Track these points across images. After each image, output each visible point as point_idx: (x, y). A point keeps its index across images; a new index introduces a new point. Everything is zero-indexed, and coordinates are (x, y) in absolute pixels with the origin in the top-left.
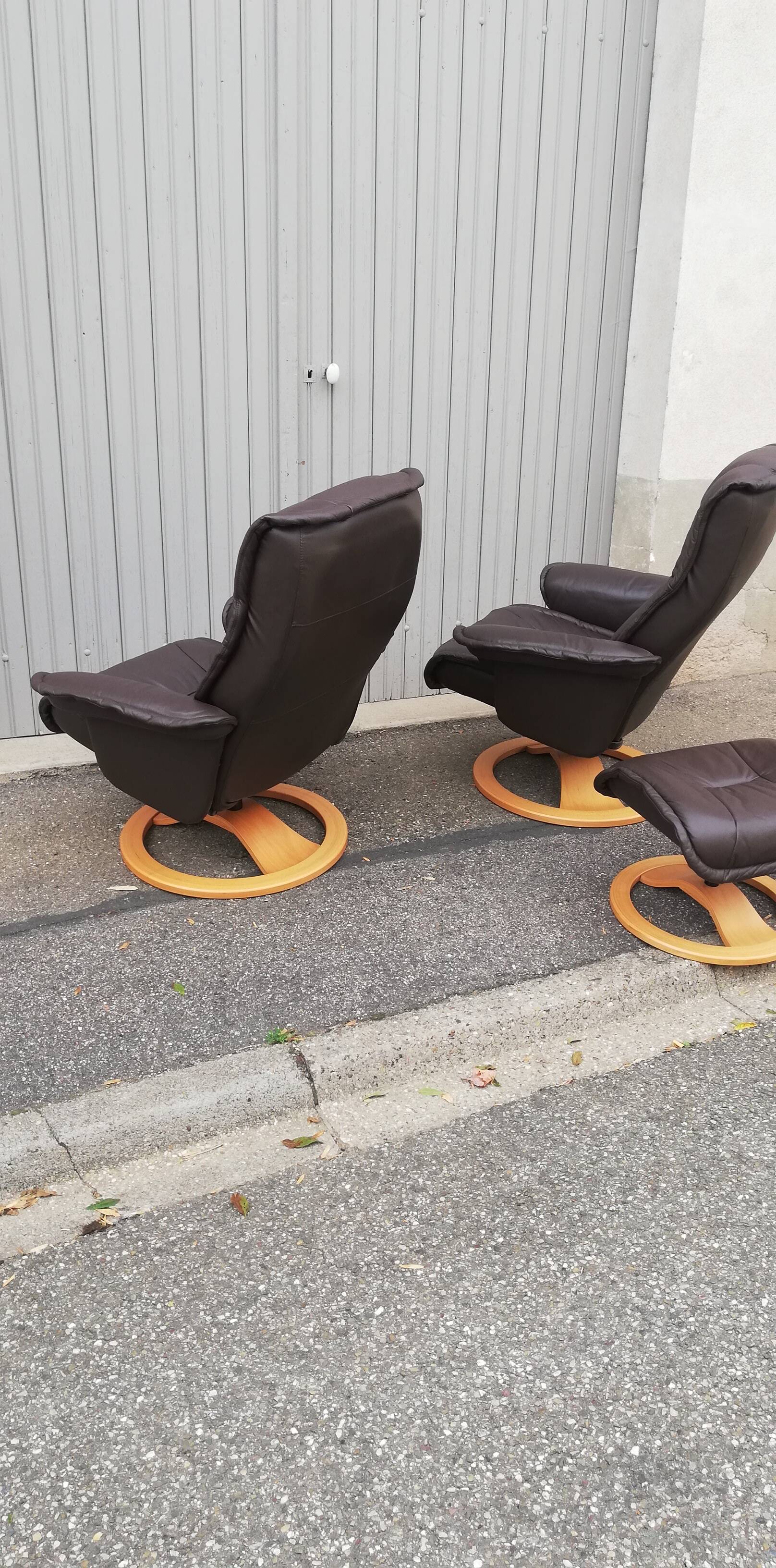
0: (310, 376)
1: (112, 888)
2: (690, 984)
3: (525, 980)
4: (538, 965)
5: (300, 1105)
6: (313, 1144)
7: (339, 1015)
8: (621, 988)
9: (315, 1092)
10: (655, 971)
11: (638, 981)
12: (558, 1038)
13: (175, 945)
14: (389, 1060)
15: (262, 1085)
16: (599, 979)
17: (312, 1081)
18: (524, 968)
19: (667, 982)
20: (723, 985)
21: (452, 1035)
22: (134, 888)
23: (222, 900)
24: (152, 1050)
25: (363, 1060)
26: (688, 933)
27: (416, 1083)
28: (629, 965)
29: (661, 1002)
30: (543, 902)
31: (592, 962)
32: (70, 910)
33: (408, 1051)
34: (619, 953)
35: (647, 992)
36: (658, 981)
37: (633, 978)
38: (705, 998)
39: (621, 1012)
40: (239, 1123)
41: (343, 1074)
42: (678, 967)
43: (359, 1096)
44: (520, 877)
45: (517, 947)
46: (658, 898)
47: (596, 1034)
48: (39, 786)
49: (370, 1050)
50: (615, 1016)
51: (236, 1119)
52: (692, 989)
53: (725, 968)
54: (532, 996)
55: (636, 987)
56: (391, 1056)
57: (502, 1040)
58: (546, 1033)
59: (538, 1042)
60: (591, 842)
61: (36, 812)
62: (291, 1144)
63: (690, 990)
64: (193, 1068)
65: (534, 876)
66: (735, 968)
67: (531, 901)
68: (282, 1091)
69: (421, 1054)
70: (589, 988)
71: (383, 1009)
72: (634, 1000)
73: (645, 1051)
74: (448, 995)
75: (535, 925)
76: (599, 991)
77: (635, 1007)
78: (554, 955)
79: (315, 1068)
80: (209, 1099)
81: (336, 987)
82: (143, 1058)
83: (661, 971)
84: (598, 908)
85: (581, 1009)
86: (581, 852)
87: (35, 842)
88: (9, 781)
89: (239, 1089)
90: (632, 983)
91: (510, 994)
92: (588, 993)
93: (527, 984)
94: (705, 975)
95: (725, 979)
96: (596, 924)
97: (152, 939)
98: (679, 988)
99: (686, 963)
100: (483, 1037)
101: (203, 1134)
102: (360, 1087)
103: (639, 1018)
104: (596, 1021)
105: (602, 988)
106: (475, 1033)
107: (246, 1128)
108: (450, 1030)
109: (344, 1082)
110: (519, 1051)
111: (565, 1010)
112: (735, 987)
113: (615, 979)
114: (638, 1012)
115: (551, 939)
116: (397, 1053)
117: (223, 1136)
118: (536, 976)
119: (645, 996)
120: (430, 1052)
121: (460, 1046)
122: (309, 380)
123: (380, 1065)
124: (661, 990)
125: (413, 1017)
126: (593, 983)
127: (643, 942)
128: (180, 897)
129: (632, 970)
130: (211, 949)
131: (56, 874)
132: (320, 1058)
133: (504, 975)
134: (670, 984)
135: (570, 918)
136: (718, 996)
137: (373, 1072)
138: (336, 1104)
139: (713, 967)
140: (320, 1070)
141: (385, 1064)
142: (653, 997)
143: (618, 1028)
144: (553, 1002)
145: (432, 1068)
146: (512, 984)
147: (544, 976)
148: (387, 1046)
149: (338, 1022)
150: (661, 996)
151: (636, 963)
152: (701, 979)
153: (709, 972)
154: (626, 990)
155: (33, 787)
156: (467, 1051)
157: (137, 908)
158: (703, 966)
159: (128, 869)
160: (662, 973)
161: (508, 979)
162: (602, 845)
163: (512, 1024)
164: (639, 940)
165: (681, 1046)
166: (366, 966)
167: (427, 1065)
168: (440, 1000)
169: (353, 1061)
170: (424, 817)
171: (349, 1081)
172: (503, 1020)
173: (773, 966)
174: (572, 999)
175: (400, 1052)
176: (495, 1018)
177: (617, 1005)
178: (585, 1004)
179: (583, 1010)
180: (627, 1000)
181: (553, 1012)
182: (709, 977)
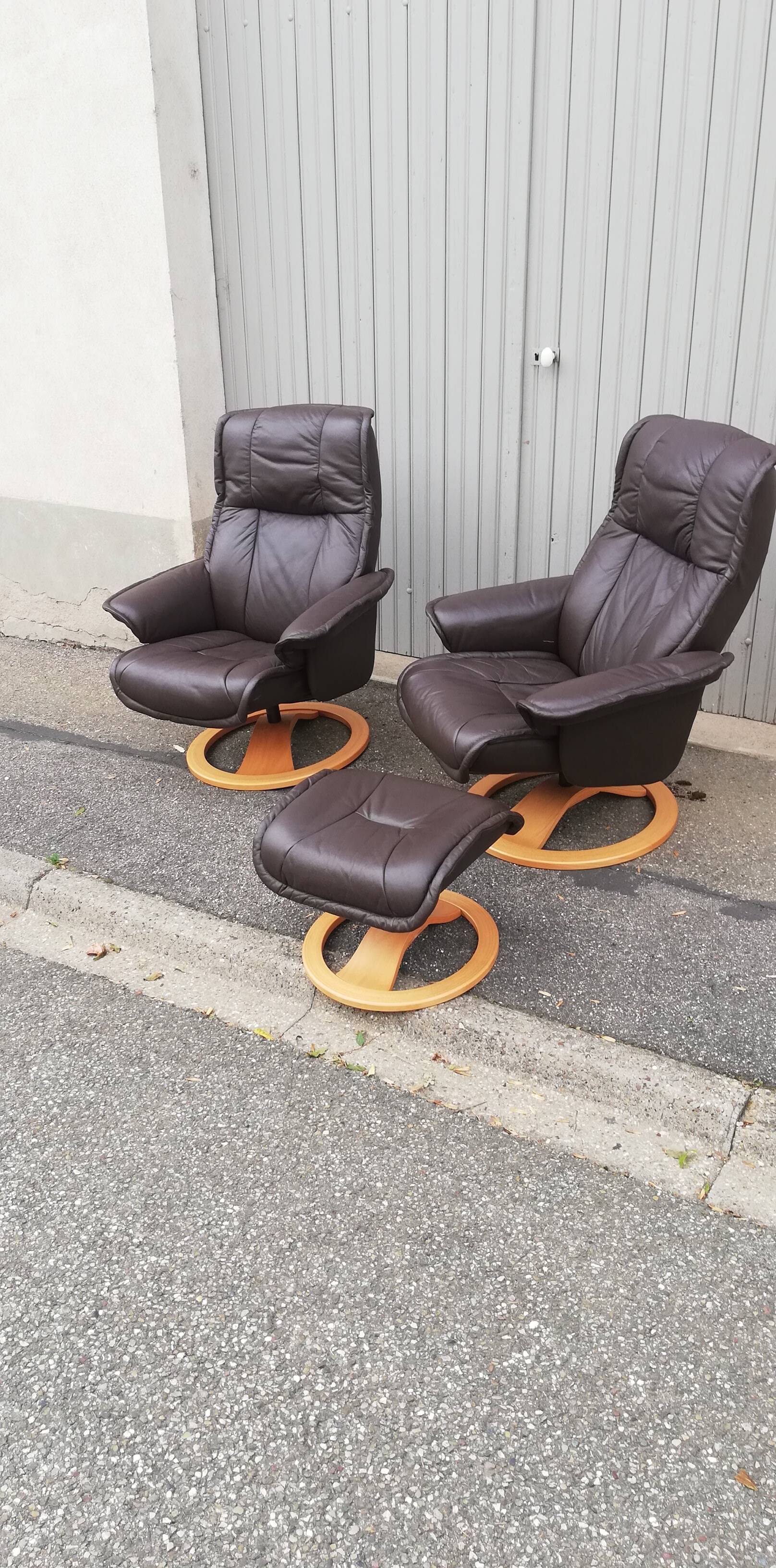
0: (536, 358)
2: (291, 984)
3: (207, 912)
4: (229, 909)
5: (19, 902)
7: (98, 868)
8: (236, 953)
9: (29, 900)
11: (252, 955)
12: (175, 962)
13: (126, 790)
14: (73, 907)
15: (8, 877)
17: (32, 892)
18: (220, 905)
19: (273, 972)
20: (318, 1004)
21: (113, 913)
25: (60, 897)
28: (269, 943)
29: (260, 984)
35: (253, 969)
36: (266, 965)
37: (254, 952)
38: (296, 1004)
39: (227, 972)
41: (46, 898)
42: (288, 964)
43: (48, 918)
47: (199, 975)
49: (67, 891)
50: (220, 971)
52: (290, 990)
53: (324, 996)
54: (186, 922)
55: (247, 959)
56: (74, 904)
57: (140, 938)
58: (170, 952)
59: (162, 955)
63: (285, 988)
68: (14, 888)
69: (90, 915)
71: (118, 878)
72: (241, 969)
74: (156, 893)
77: (239, 974)
81: (127, 854)
90: (246, 954)
91: (181, 914)
93: (199, 914)
94: (305, 994)
98: (280, 982)
100: (130, 927)
102: (50, 913)
103: (236, 986)
104: (206, 966)
105: (225, 945)
106: (126, 922)
108: (118, 909)
110: (148, 953)
111: (189, 943)
112: (327, 1013)
114: (239, 980)
116: (78, 905)
118: (215, 914)
119: (250, 970)
120: (96, 917)
121: (114, 925)
123: (66, 907)
124: (265, 974)
125: (119, 891)
126: (229, 938)
127: (303, 935)
128: (184, 765)
129: (262, 947)
133: (201, 901)
134: (274, 974)
136: (306, 1009)
137: (61, 908)
138: (32, 915)
139: (315, 990)
140: (36, 887)
141: (69, 907)
142: (256, 975)
144: (187, 933)
146: (196, 910)
148: (76, 897)
149: (90, 871)
150: (262, 979)
153: (311, 985)
160: (273, 961)
161: (198, 905)
167: (91, 925)
168: (149, 893)
169: (54, 893)
171: (47, 904)
172: (148, 924)
173: (372, 1017)
174: (201, 938)
175: (80, 905)
176: (144, 920)
177: (227, 964)
178: (205, 948)
179: (201, 952)
180: (235, 965)
181: (181, 939)
182: (308, 990)
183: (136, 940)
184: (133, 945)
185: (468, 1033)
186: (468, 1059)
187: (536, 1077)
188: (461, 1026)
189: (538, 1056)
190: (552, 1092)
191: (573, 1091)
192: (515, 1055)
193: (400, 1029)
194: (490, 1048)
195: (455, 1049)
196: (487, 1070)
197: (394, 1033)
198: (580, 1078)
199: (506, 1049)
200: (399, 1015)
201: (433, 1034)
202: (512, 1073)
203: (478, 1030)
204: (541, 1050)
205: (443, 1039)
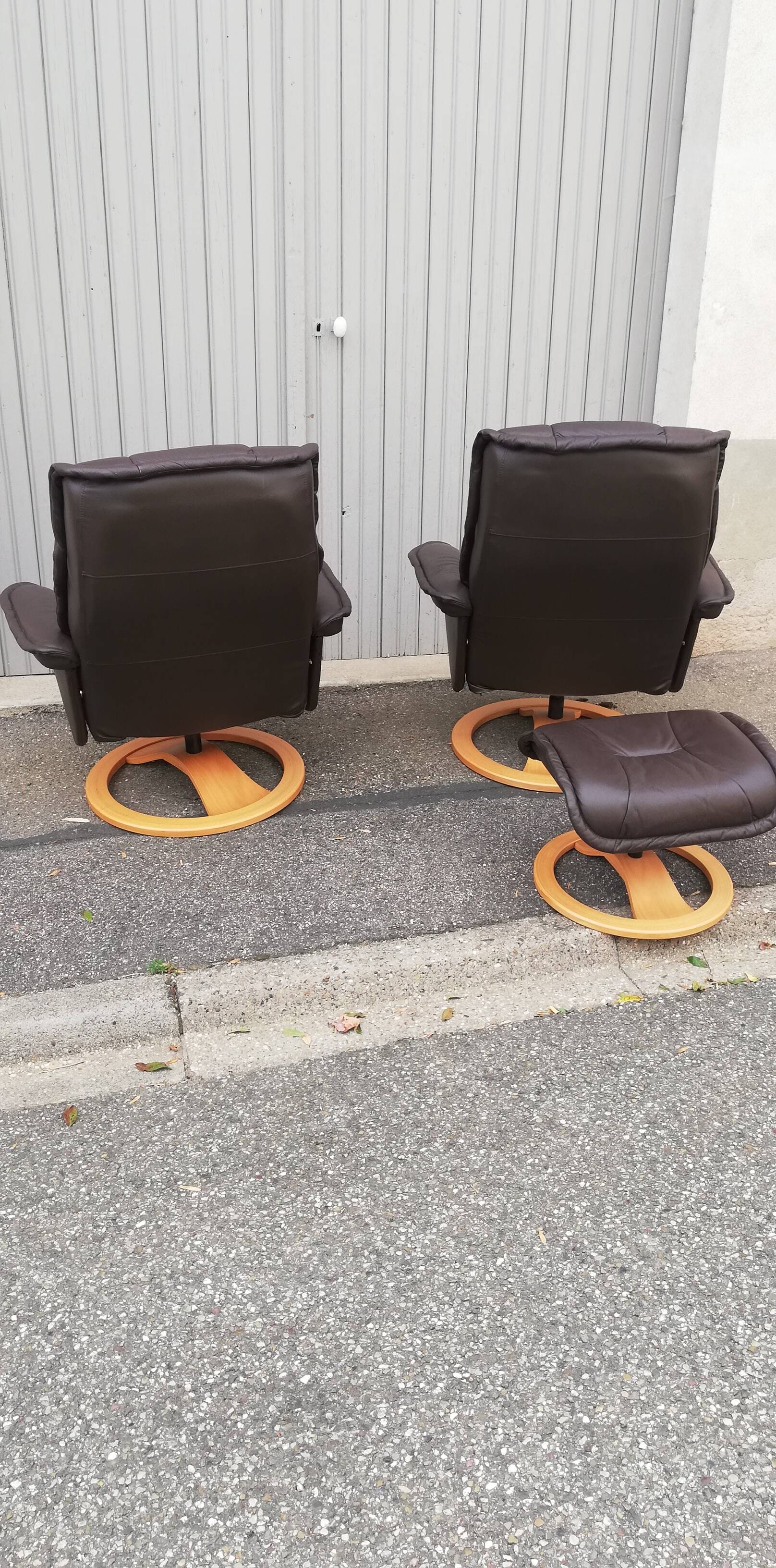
0: (318, 329)
1: (67, 819)
2: (588, 952)
3: (419, 934)
4: (436, 922)
5: (164, 1033)
6: (162, 1069)
7: (225, 953)
8: (512, 950)
9: (180, 1022)
10: (551, 937)
11: (530, 945)
12: (438, 994)
13: (101, 876)
14: (259, 999)
15: (129, 1010)
16: (492, 940)
17: (180, 1011)
18: (422, 923)
19: (563, 949)
21: (326, 980)
22: (86, 821)
23: (161, 838)
24: (42, 969)
25: (233, 996)
26: (603, 903)
27: (284, 1023)
28: (527, 929)
29: (553, 969)
30: (467, 862)
31: (493, 923)
32: (22, 836)
33: (279, 992)
34: (524, 917)
35: (539, 957)
36: (552, 947)
37: (526, 941)
38: (603, 968)
39: (509, 974)
40: (102, 1044)
41: (210, 1008)
42: (576, 935)
43: (224, 1029)
44: (455, 836)
45: (423, 902)
46: (587, 867)
47: (479, 993)
48: (37, 721)
49: (241, 988)
50: (501, 977)
51: (100, 1039)
52: (589, 958)
53: (629, 940)
54: (417, 950)
55: (527, 951)
56: (261, 995)
57: (378, 990)
58: (426, 987)
59: (416, 995)
60: (543, 807)
61: (26, 744)
62: (142, 1067)
63: (587, 959)
64: (73, 989)
65: (468, 837)
66: (640, 941)
67: (456, 860)
68: (148, 1018)
69: (292, 996)
70: (478, 948)
71: (270, 950)
72: (524, 964)
73: (519, 1014)
74: (337, 943)
75: (451, 884)
76: (487, 951)
77: (524, 970)
78: (457, 913)
79: (183, 1000)
80: (76, 1018)
81: (233, 926)
82: (31, 975)
83: (557, 937)
84: (520, 871)
85: (465, 968)
86: (529, 815)
87: (14, 773)
88: (11, 715)
89: (105, 1012)
90: (524, 947)
91: (398, 947)
92: (475, 952)
93: (419, 939)
94: (606, 946)
95: (627, 952)
96: (511, 886)
97: (82, 868)
98: (575, 956)
99: (585, 932)
100: (358, 985)
101: (67, 1050)
102: (227, 1021)
103: (527, 982)
104: (480, 980)
105: (491, 949)
106: (351, 981)
107: (110, 1049)
108: (325, 975)
109: (211, 1015)
110: (395, 1002)
111: (448, 966)
112: (638, 961)
113: (508, 941)
114: (527, 976)
115: (459, 898)
116: (267, 993)
117: (87, 1054)
118: (431, 932)
119: (536, 960)
120: (302, 995)
121: (334, 993)
122: (318, 334)
123: (249, 1003)
124: (555, 956)
125: (295, 960)
126: (485, 943)
127: (551, 908)
128: (124, 832)
129: (528, 934)
130: (131, 882)
131: (23, 803)
132: (191, 991)
133: (398, 928)
134: (566, 951)
135: (488, 879)
136: (616, 967)
137: (241, 1008)
138: (200, 1035)
139: (616, 938)
140: (188, 1002)
141: (255, 1002)
142: (545, 962)
143: (503, 990)
144: (436, 957)
145: (303, 1011)
146: (405, 937)
147: (440, 932)
148: (259, 986)
149: (222, 959)
150: (554, 962)
151: (536, 928)
152: (600, 949)
153: (611, 943)
154: (516, 953)
155: (32, 721)
156: (341, 997)
157: (81, 839)
158: (603, 937)
159: (87, 803)
160: (558, 939)
161: (402, 933)
162: (553, 811)
163: (391, 976)
164: (548, 905)
165: (556, 1012)
166: (269, 909)
167: (298, 1007)
168: (328, 947)
169: (222, 996)
170: (386, 772)
171: (215, 1015)
172: (381, 971)
173: (684, 942)
174: (458, 956)
175: (271, 993)
177: (505, 967)
178: (471, 963)
179: (468, 968)
180: (516, 963)
181: (435, 968)
182: (610, 948)
183: (373, 995)
184: (371, 1002)
188: (766, 911)
193: (715, 940)
195: (770, 932)
197: (711, 947)
200: (711, 931)
201: (746, 930)
205: (756, 929)
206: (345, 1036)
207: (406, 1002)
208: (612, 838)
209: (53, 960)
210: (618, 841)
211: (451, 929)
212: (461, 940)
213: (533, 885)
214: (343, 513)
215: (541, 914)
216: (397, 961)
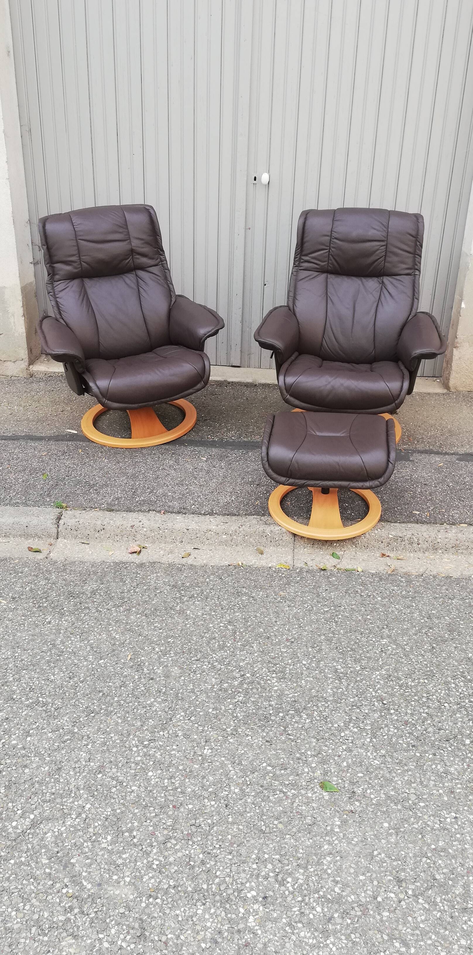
0: (255, 179)
1: (67, 430)
2: (277, 539)
3: (193, 514)
4: (206, 509)
5: (49, 536)
6: (38, 551)
7: (94, 505)
8: (234, 530)
9: (58, 532)
10: (258, 527)
11: (245, 529)
12: (190, 545)
13: (63, 459)
14: (98, 529)
15: (35, 521)
16: (227, 523)
17: (59, 527)
18: (198, 508)
20: (298, 546)
21: (132, 527)
22: (76, 432)
23: (103, 446)
24: (10, 496)
25: (85, 525)
27: (107, 544)
28: (250, 521)
29: (255, 544)
30: (244, 483)
31: (235, 515)
32: (42, 435)
33: (108, 528)
34: (253, 515)
35: (249, 536)
36: (257, 532)
38: (282, 549)
39: (230, 542)
40: (20, 535)
41: (73, 528)
42: (273, 529)
43: (78, 541)
45: (206, 498)
47: (211, 549)
49: (90, 522)
50: (226, 543)
51: (19, 533)
52: (277, 542)
53: (302, 537)
54: (187, 521)
55: (242, 532)
56: (99, 528)
57: (158, 537)
58: (184, 540)
59: (177, 543)
62: (30, 549)
63: (275, 542)
64: (18, 508)
66: (308, 539)
67: (239, 481)
68: (43, 527)
69: (114, 531)
70: (219, 525)
71: (116, 507)
72: (239, 538)
73: (222, 562)
74: (149, 510)
75: (227, 492)
76: (221, 528)
77: (239, 542)
78: (219, 507)
79: (61, 522)
80: (11, 520)
81: (106, 493)
83: (263, 528)
89: (24, 520)
90: (241, 529)
91: (178, 518)
92: (215, 527)
93: (191, 516)
94: (288, 538)
95: (299, 543)
96: (256, 498)
97: (58, 454)
98: (269, 540)
99: (277, 528)
100: (148, 532)
101: (4, 535)
102: (80, 537)
103: (239, 548)
104: (213, 542)
105: (224, 527)
106: (145, 529)
107: (23, 539)
108: (133, 524)
109: (73, 532)
111: (197, 532)
113: (235, 525)
114: (240, 545)
115: (226, 500)
116: (102, 527)
117: (12, 539)
118: (199, 513)
119: (246, 538)
120: (119, 531)
121: (135, 533)
122: (255, 182)
123: (92, 530)
124: (257, 538)
125: (124, 514)
126: (222, 524)
128: (89, 441)
129: (248, 524)
130: (75, 464)
132: (67, 519)
133: (184, 509)
134: (264, 536)
135: (248, 493)
136: (292, 550)
137: (88, 532)
138: (66, 541)
139: (295, 535)
140: (63, 523)
141: (95, 530)
142: (251, 539)
143: (224, 549)
144: (194, 526)
145: (118, 539)
146: (185, 514)
147: (204, 514)
148: (99, 523)
149: (92, 507)
150: (256, 540)
151: (254, 522)
152: (284, 539)
153: (291, 536)
154: (236, 532)
156: (138, 536)
157: (67, 441)
158: (289, 533)
159: (80, 424)
161: (184, 511)
163: (166, 531)
164: (268, 511)
165: (241, 565)
166: (128, 488)
167: (116, 537)
168: (144, 511)
169: (80, 524)
170: (238, 431)
171: (75, 532)
172: (162, 527)
173: (335, 544)
174: (204, 527)
175: (104, 527)
176: (158, 525)
177: (229, 538)
178: (210, 532)
179: (208, 535)
180: (235, 537)
181: (190, 531)
182: (290, 539)
183: (156, 538)
184: (153, 542)
185: (396, 539)
186: (399, 552)
187: (440, 551)
188: (390, 536)
189: (439, 540)
190: (452, 556)
191: (462, 553)
192: (426, 543)
193: (354, 547)
194: (411, 543)
195: (390, 549)
196: (412, 555)
197: (351, 550)
198: (465, 545)
199: (420, 542)
200: (352, 540)
201: (375, 544)
202: (426, 553)
203: (401, 536)
204: (440, 537)
205: (382, 545)
206: (130, 555)
207: (172, 546)
208: (284, 476)
209: (17, 493)
210: (288, 479)
211: (211, 514)
212: (212, 520)
213: (268, 499)
214: (265, 285)
215: (263, 515)
216: (172, 524)
